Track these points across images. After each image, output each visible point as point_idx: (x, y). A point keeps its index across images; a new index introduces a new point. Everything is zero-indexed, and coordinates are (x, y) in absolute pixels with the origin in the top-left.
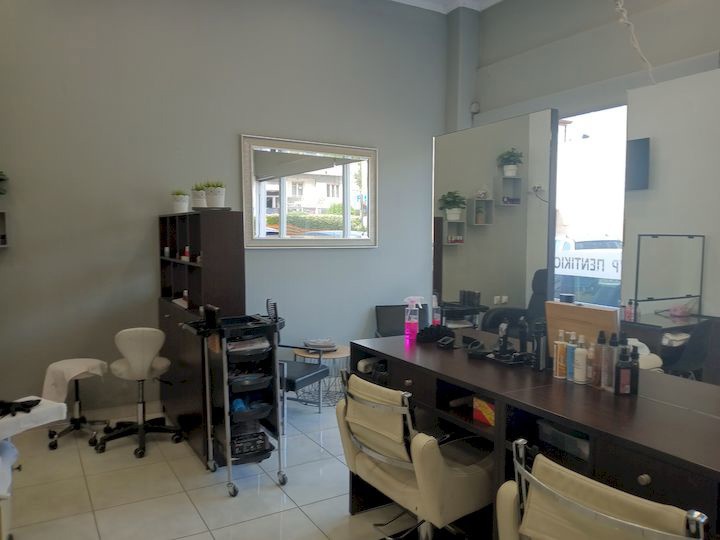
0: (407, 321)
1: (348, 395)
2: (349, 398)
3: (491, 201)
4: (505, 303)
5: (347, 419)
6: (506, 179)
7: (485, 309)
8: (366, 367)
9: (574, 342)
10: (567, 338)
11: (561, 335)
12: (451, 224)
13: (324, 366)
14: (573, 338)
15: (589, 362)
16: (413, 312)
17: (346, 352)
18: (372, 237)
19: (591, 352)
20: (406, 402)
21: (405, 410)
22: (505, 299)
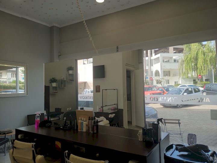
0: (36, 120)
1: (14, 147)
2: (14, 148)
3: (65, 81)
4: (70, 110)
5: (13, 155)
6: (70, 74)
7: (63, 113)
8: (21, 137)
9: (83, 120)
10: (81, 120)
11: (80, 119)
12: (53, 87)
13: (7, 138)
14: (83, 119)
15: (87, 125)
16: (38, 117)
17: (14, 133)
18: (26, 92)
19: (87, 123)
20: (34, 146)
21: (33, 149)
22: (70, 109)
